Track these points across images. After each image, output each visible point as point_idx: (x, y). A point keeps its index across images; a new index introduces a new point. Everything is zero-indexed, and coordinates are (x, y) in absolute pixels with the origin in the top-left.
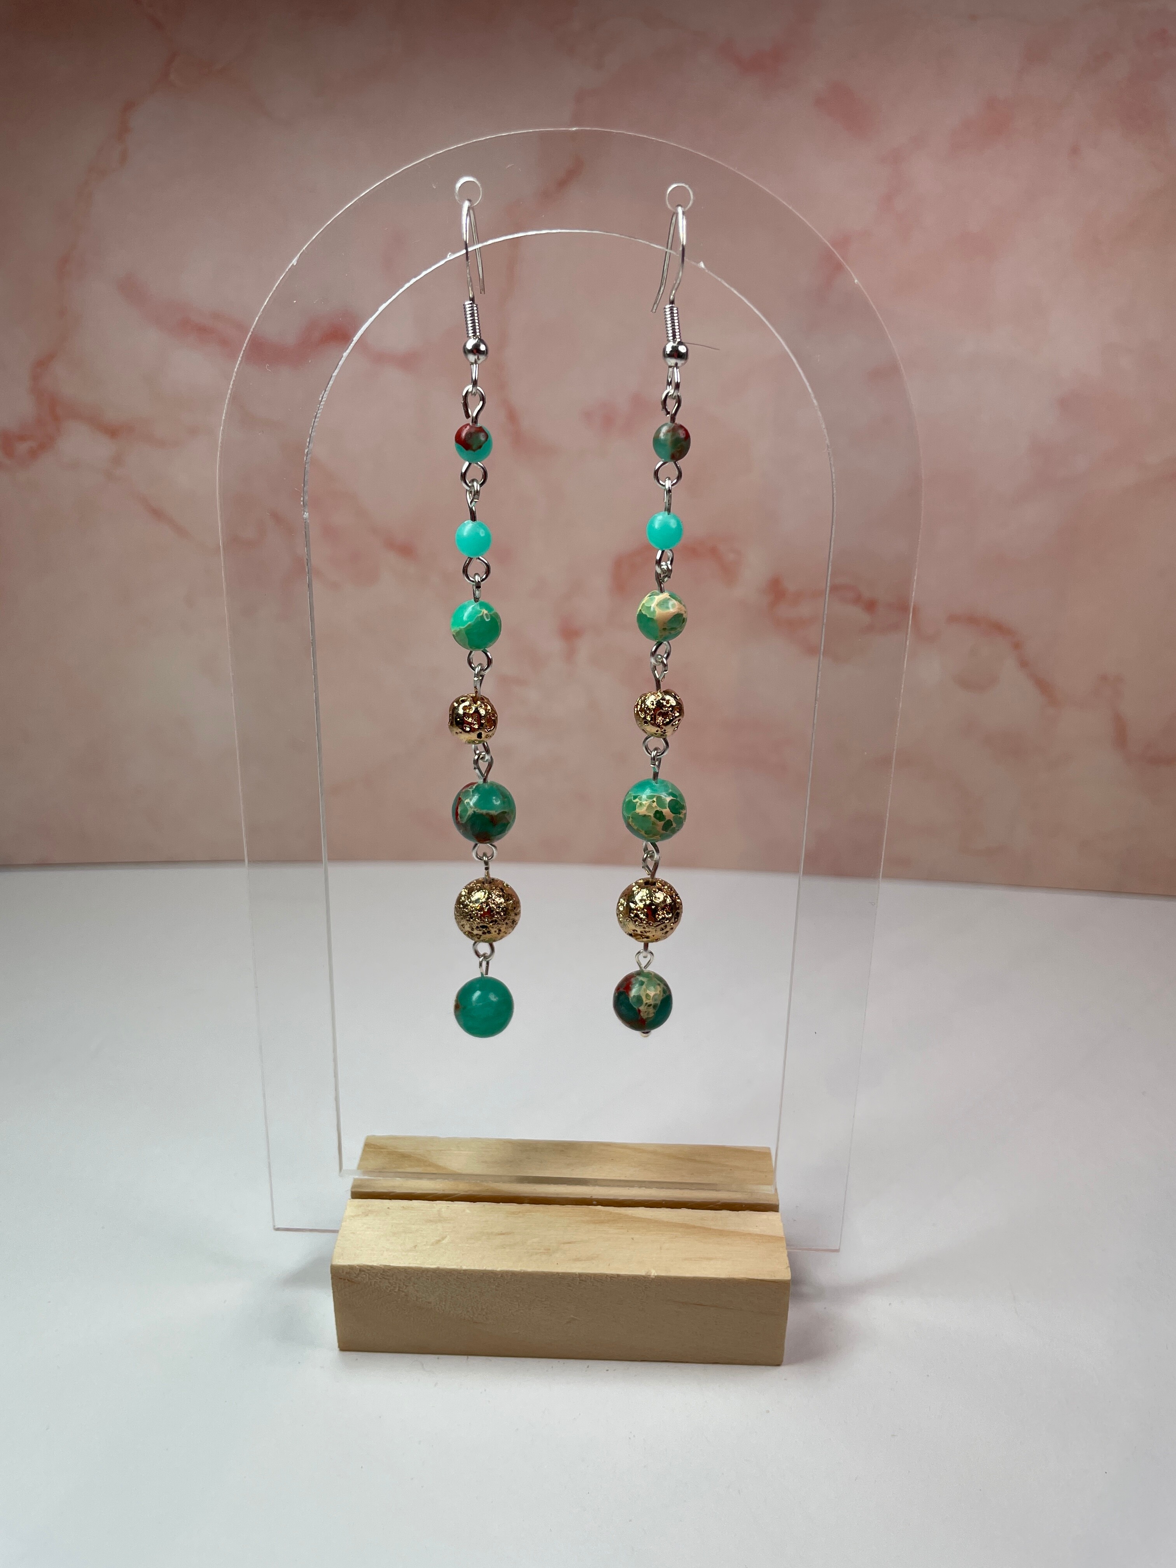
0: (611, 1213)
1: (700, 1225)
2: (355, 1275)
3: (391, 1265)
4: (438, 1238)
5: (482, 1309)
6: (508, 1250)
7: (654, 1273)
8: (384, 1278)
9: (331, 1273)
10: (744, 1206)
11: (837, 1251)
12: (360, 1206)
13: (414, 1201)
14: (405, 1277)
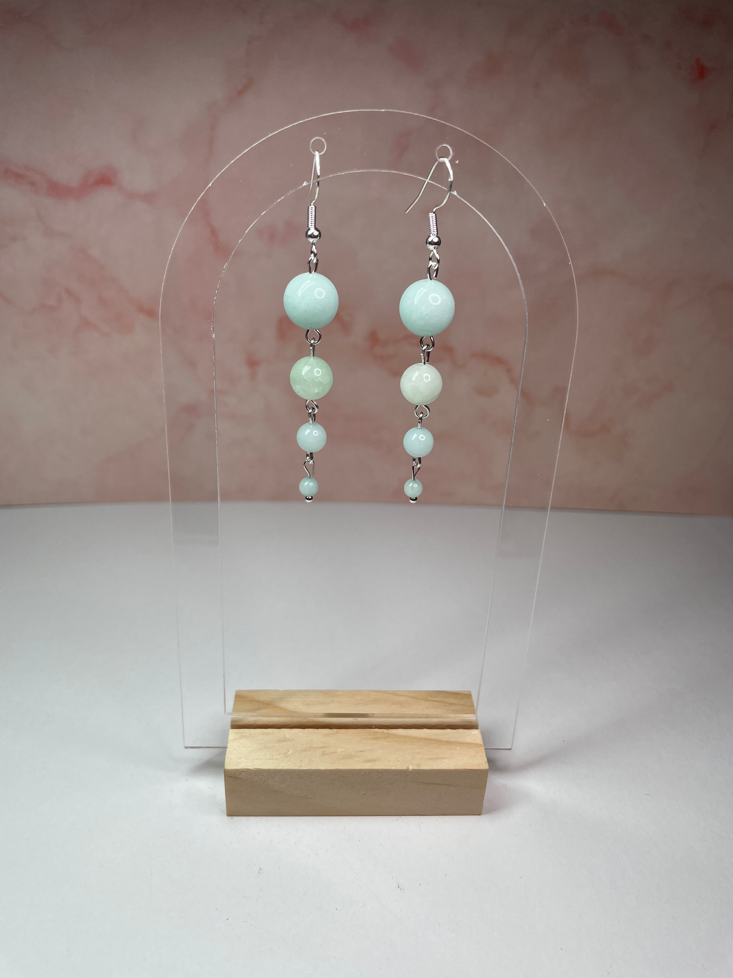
0: (384, 733)
1: (434, 738)
2: (238, 774)
3: (260, 768)
4: (286, 751)
5: (312, 791)
6: (327, 757)
7: (411, 768)
8: (255, 775)
9: (224, 774)
10: (459, 726)
11: (510, 749)
12: (237, 733)
13: (268, 729)
14: (268, 774)
